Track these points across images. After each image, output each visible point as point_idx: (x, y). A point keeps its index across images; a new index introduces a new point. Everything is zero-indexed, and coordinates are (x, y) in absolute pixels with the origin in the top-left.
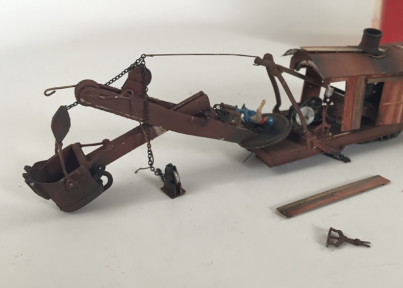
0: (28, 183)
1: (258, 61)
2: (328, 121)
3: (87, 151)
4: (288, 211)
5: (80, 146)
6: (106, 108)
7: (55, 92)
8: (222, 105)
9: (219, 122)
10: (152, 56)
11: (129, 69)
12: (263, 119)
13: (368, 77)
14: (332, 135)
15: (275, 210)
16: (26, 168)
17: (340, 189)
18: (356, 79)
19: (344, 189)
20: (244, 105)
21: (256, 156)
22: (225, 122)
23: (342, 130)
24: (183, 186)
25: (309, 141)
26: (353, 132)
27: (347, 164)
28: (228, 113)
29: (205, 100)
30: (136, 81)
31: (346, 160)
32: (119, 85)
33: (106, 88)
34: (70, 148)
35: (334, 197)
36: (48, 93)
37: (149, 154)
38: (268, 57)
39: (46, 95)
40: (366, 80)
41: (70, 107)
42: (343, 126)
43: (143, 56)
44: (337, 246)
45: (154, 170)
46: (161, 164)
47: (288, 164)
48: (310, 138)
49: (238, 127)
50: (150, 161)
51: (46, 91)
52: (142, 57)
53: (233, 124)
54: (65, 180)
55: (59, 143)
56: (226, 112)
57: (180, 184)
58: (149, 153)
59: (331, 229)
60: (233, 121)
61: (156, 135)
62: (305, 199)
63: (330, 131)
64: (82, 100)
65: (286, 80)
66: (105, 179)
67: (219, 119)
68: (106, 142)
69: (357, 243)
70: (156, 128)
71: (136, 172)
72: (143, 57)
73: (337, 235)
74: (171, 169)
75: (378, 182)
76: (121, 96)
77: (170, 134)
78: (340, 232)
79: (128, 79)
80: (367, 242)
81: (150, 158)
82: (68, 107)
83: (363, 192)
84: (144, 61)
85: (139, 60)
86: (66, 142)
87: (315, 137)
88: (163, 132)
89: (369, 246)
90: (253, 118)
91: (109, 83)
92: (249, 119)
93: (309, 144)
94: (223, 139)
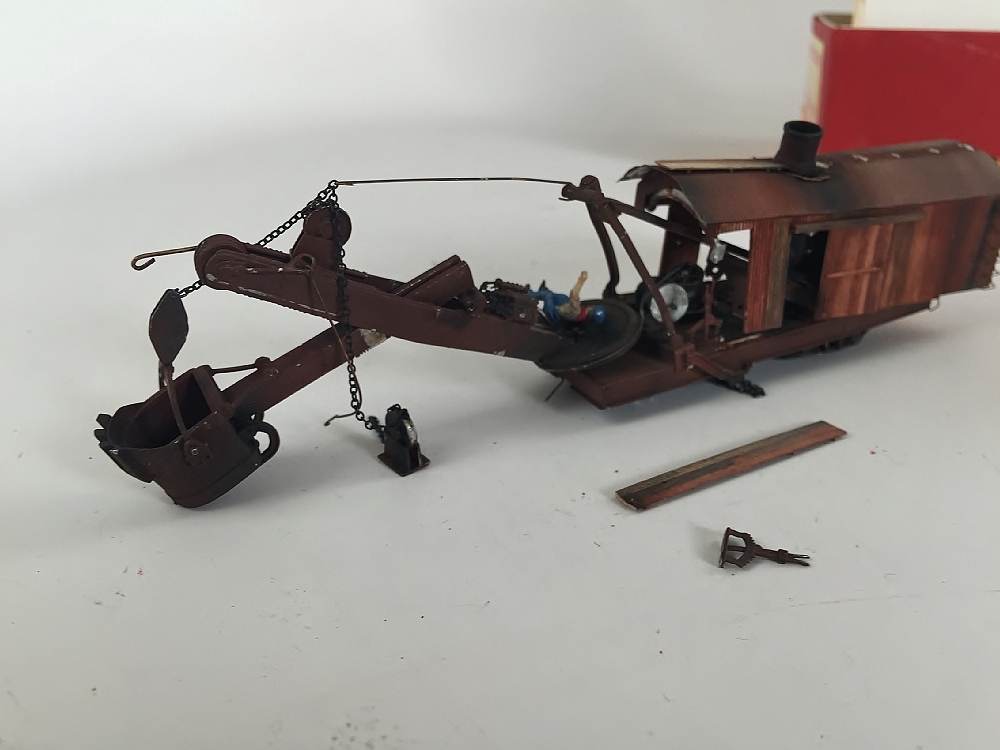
0: (106, 449)
1: (569, 192)
2: (715, 311)
3: (224, 382)
4: (640, 497)
5: (208, 371)
6: (260, 293)
7: (153, 260)
8: (498, 283)
9: (494, 319)
10: (350, 183)
11: (303, 212)
12: (583, 311)
13: (795, 221)
14: (727, 341)
15: (614, 495)
16: (102, 419)
17: (746, 450)
18: (772, 225)
19: (753, 451)
20: (544, 283)
21: (573, 387)
22: (505, 319)
23: (746, 330)
24: (424, 451)
25: (678, 353)
26: (768, 334)
27: (759, 401)
28: (512, 299)
29: (462, 273)
30: (320, 236)
31: (756, 392)
32: (284, 244)
33: (258, 250)
34: (190, 375)
35: (733, 467)
36: (139, 263)
37: (352, 386)
38: (590, 183)
39: (136, 268)
40: (792, 228)
41: (187, 291)
42: (747, 322)
43: (332, 184)
44: (742, 564)
45: (362, 419)
46: (376, 407)
47: (637, 403)
48: (681, 348)
49: (532, 328)
50: (355, 400)
51: (135, 260)
52: (329, 187)
53: (521, 322)
54: (182, 442)
55: (166, 367)
56: (507, 297)
57: (416, 446)
58: (353, 383)
59: (729, 532)
60: (522, 316)
61: (364, 347)
62: (673, 472)
63: (722, 333)
64: (211, 277)
65: (629, 230)
66: (263, 439)
67: (493, 312)
68: (262, 363)
69: (782, 557)
70: (366, 333)
71: (327, 424)
72: (332, 187)
73: (741, 542)
74: (398, 415)
75: (822, 434)
76: (290, 268)
77: (393, 343)
78: (746, 537)
79: (302, 233)
80: (801, 556)
81: (353, 393)
82: (182, 292)
83: (791, 455)
84: (334, 195)
85: (325, 192)
86: (182, 365)
87: (692, 346)
88: (378, 340)
89: (807, 565)
90: (563, 309)
91: (265, 240)
92: (555, 311)
93: (678, 361)
94: (503, 353)
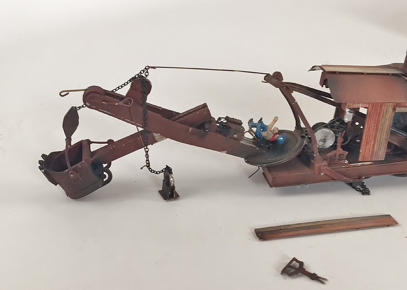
0: (40, 168)
1: (268, 78)
2: (344, 148)
3: (94, 148)
4: (263, 234)
5: (89, 142)
6: (108, 113)
7: (68, 93)
8: (227, 118)
9: (219, 135)
10: (154, 68)
11: (130, 80)
12: (274, 136)
13: (398, 105)
14: (349, 163)
16: (43, 156)
17: (333, 222)
18: (381, 106)
19: (338, 223)
20: (261, 119)
22: (226, 136)
23: (360, 159)
25: (317, 165)
26: (376, 162)
28: (230, 128)
29: (205, 112)
30: (137, 90)
31: (365, 192)
32: (123, 92)
33: (112, 94)
34: (80, 144)
35: (320, 229)
36: (62, 94)
38: (278, 75)
39: (61, 96)
40: (394, 109)
41: (80, 107)
42: (360, 155)
43: (147, 68)
44: (291, 275)
48: (320, 163)
49: (242, 142)
51: (61, 93)
52: (146, 68)
53: (235, 139)
54: (68, 171)
55: (69, 140)
56: (230, 126)
57: (174, 187)
59: (294, 259)
60: (235, 136)
61: (154, 141)
62: (289, 225)
63: (347, 158)
64: (88, 104)
65: (297, 100)
67: (220, 132)
68: (110, 142)
69: (314, 277)
70: (156, 136)
72: (147, 69)
73: (298, 265)
76: (121, 103)
78: (301, 264)
79: (130, 88)
80: (323, 279)
82: (78, 108)
83: (358, 229)
84: (147, 72)
85: (143, 71)
86: (75, 139)
87: (325, 163)
88: (161, 139)
89: (323, 283)
90: (264, 134)
91: (116, 90)
92: (260, 134)
93: (317, 169)
94: (226, 152)
